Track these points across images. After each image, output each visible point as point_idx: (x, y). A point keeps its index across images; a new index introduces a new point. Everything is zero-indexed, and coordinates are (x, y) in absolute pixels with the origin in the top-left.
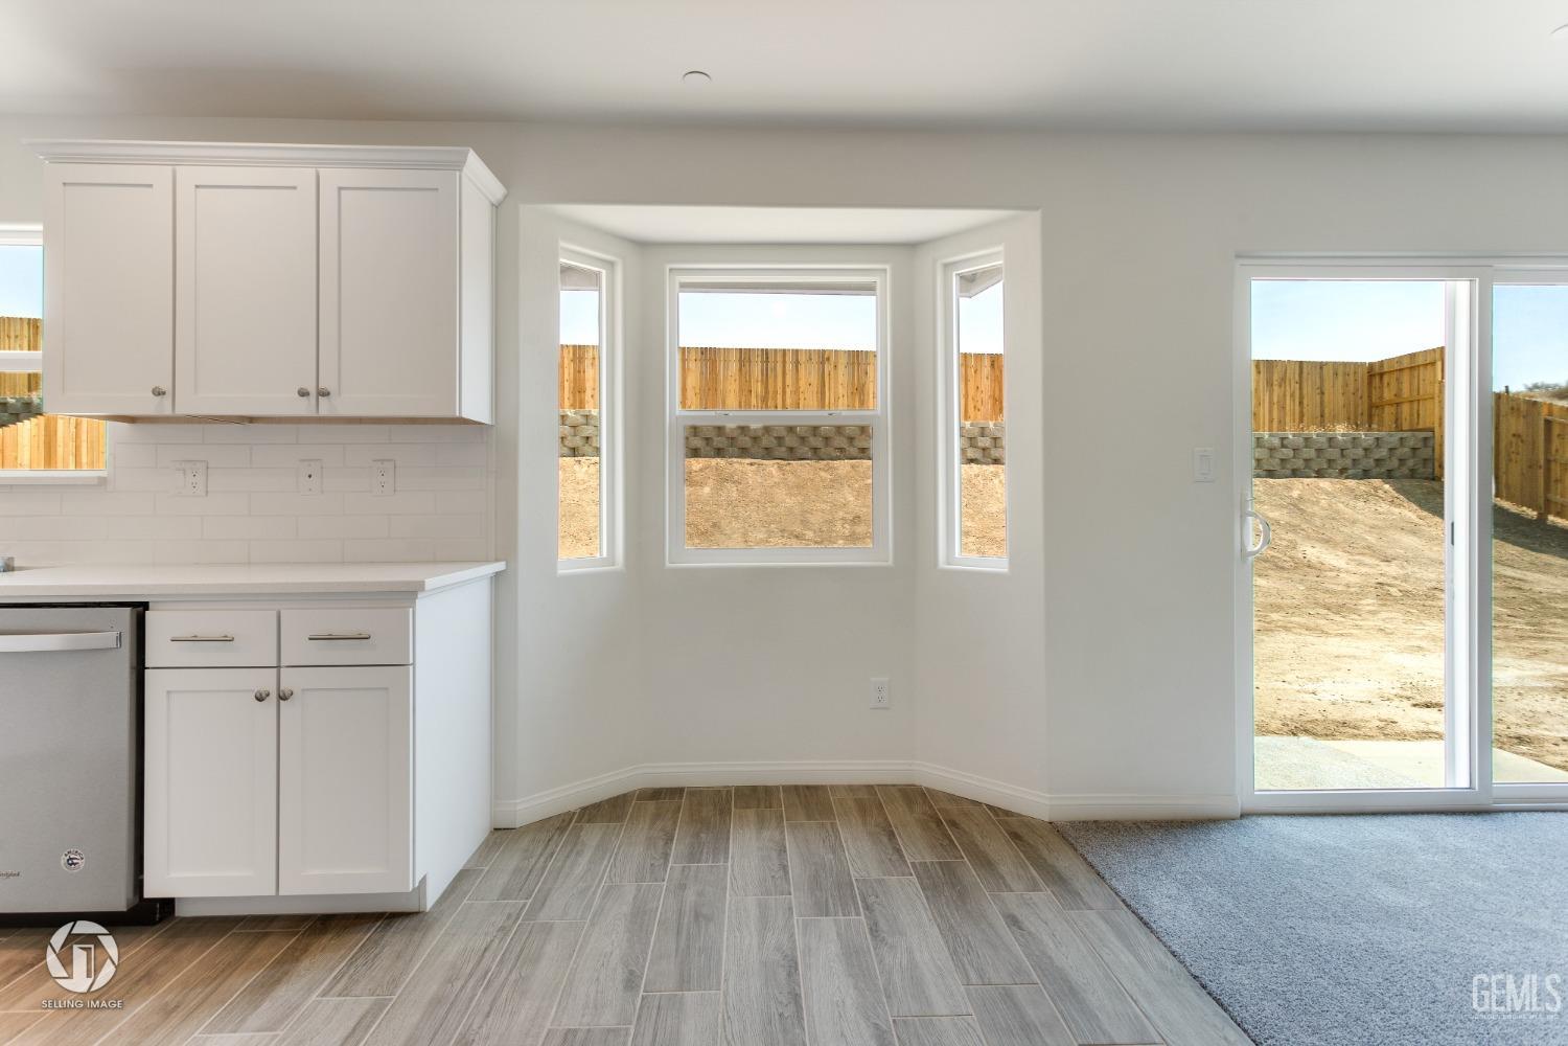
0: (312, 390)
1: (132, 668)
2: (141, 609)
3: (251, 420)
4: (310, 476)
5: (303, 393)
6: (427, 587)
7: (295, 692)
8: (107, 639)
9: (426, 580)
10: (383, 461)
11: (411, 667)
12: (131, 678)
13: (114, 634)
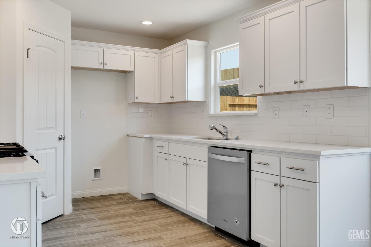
0: (298, 81)
1: (247, 169)
2: (250, 152)
3: (290, 92)
4: (306, 111)
5: (295, 82)
6: (322, 154)
7: (284, 185)
8: (242, 160)
9: (321, 151)
10: (329, 105)
11: (318, 184)
12: (247, 173)
13: (243, 159)
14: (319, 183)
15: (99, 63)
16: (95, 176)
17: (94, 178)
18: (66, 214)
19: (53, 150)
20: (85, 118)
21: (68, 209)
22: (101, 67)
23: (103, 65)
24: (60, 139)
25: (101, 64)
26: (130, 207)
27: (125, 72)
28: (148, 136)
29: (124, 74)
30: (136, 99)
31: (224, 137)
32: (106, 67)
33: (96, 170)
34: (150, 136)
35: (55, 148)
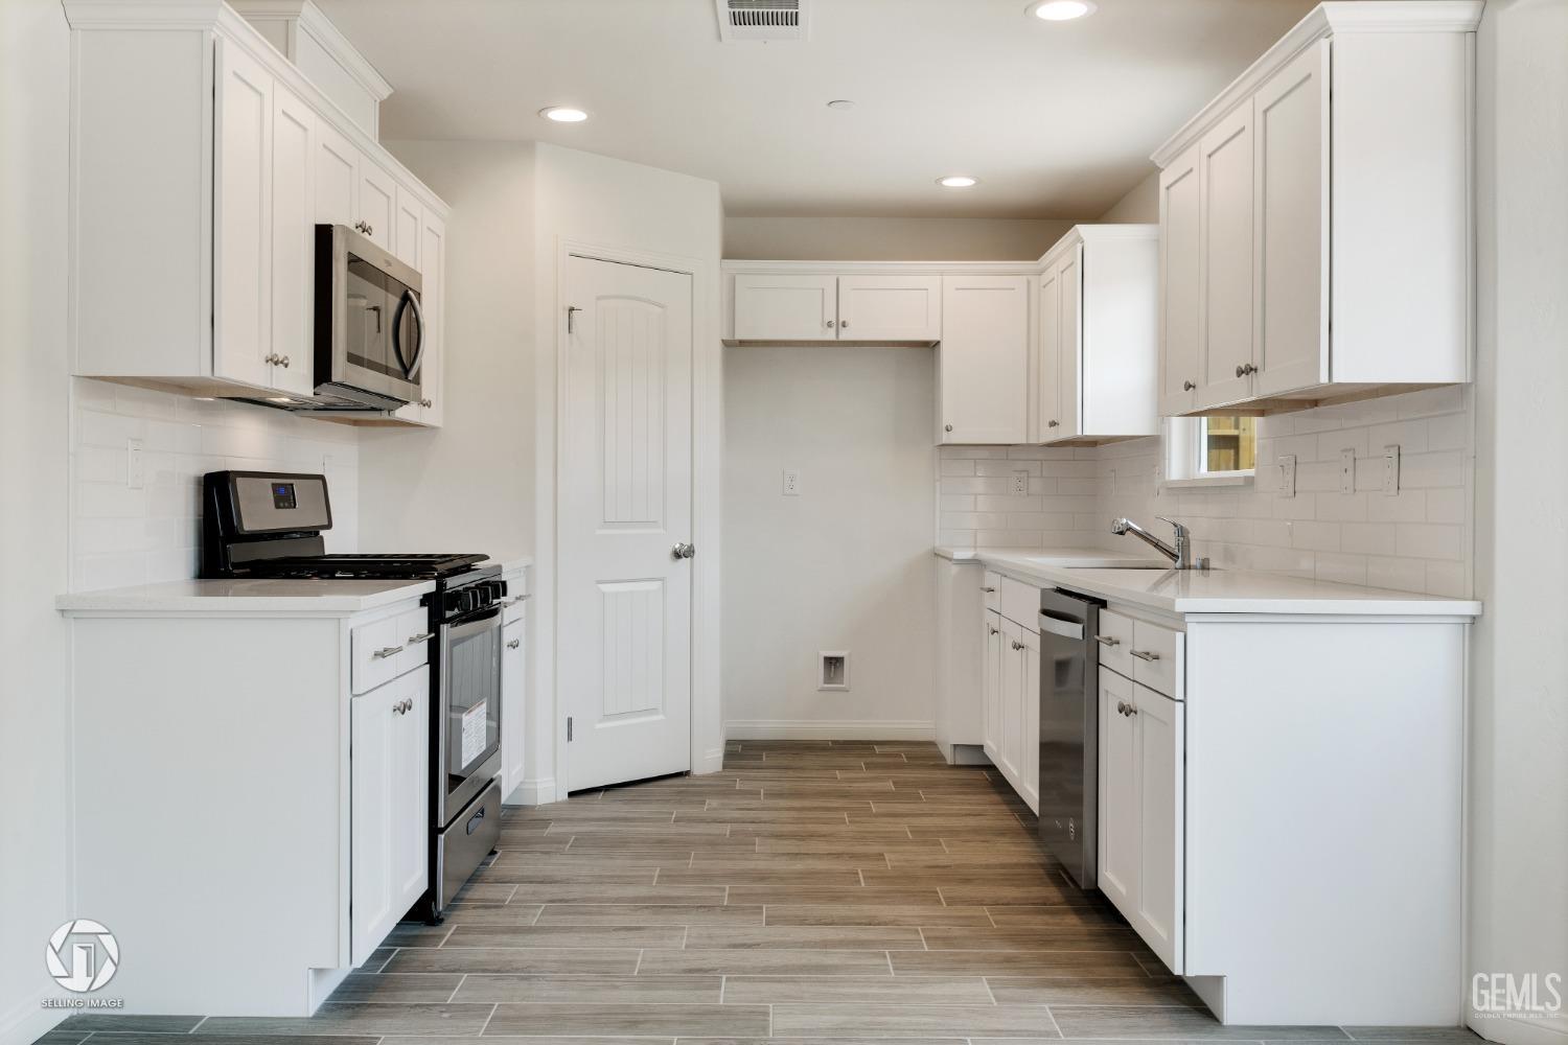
1: (1089, 661)
2: (1098, 606)
4: (1346, 471)
7: (1137, 711)
11: (1179, 704)
13: (1081, 627)
14: (1183, 701)
15: (823, 326)
16: (828, 679)
17: (825, 683)
18: (699, 770)
19: (655, 585)
20: (796, 495)
21: (708, 760)
22: (830, 335)
23: (834, 328)
24: (677, 555)
25: (829, 325)
26: (889, 778)
27: (926, 344)
28: (968, 554)
29: (925, 349)
30: (945, 433)
31: (1176, 561)
32: (845, 335)
33: (831, 658)
34: (976, 555)
35: (662, 579)
